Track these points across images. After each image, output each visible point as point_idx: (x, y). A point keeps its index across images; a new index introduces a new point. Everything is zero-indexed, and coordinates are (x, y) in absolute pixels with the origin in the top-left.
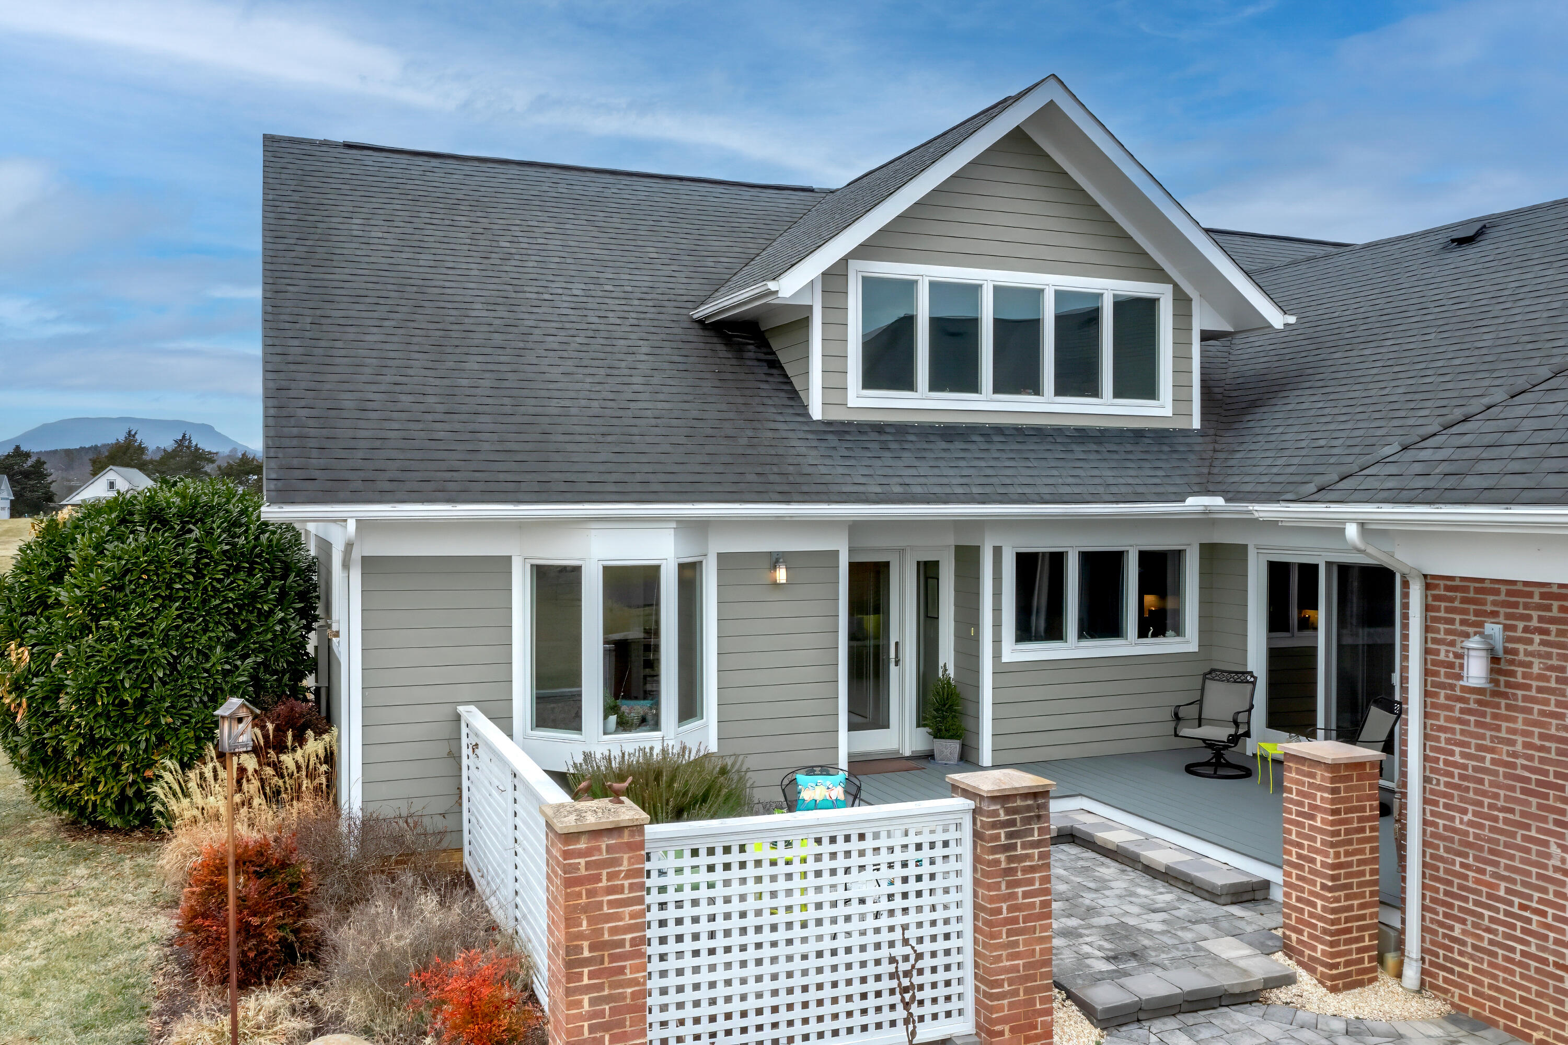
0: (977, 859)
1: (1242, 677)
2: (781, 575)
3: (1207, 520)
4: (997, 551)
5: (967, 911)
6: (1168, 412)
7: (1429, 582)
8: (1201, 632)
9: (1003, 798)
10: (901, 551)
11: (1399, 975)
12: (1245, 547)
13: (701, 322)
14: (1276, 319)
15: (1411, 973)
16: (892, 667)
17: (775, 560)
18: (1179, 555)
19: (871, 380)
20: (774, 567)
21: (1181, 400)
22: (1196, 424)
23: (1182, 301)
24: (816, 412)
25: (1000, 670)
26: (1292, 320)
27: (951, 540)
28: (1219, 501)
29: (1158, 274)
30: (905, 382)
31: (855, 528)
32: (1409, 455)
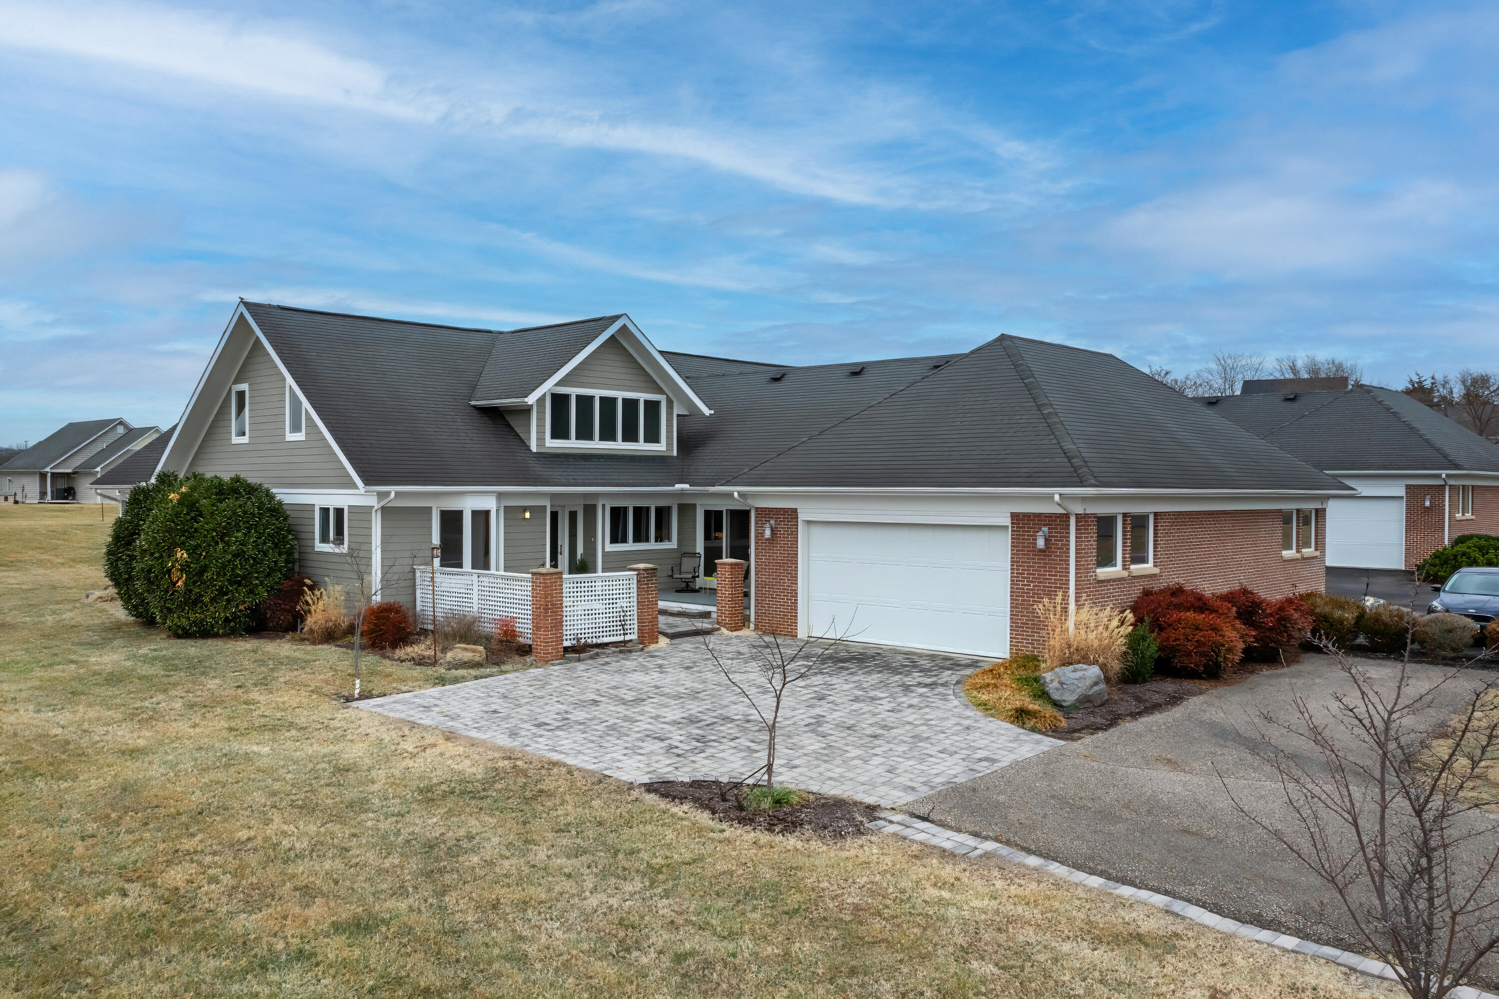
0: (638, 588)
1: (694, 555)
2: (527, 515)
3: (682, 493)
4: (604, 506)
5: (635, 604)
6: (664, 449)
7: (757, 509)
8: (678, 540)
9: (646, 570)
10: (563, 506)
11: (749, 627)
12: (695, 505)
13: (474, 407)
14: (707, 412)
15: (752, 626)
16: (559, 556)
17: (525, 509)
18: (669, 508)
19: (554, 436)
20: (525, 511)
21: (669, 444)
22: (675, 453)
23: (670, 403)
24: (534, 449)
25: (605, 554)
26: (712, 412)
27: (582, 502)
28: (686, 486)
29: (661, 391)
30: (566, 437)
31: (553, 496)
32: (752, 472)
